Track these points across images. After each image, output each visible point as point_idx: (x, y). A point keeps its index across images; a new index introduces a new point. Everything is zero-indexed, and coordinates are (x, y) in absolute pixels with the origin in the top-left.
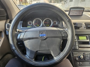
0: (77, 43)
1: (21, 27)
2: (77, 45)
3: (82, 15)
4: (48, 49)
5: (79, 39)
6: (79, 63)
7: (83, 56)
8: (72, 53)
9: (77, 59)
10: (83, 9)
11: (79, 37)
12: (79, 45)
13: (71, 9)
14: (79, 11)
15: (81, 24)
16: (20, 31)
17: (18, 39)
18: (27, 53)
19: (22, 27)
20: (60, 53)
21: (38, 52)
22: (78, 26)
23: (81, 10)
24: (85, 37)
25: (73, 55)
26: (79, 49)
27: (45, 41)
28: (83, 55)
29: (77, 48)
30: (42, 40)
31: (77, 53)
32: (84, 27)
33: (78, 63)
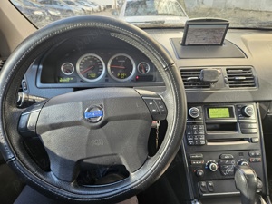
0: (202, 127)
1: (39, 84)
2: (202, 133)
3: (221, 45)
4: (110, 153)
5: (209, 116)
6: (207, 184)
7: (219, 165)
8: (189, 157)
9: (201, 172)
10: (225, 27)
11: (210, 110)
12: (209, 133)
13: (190, 27)
14: (213, 31)
15: (214, 74)
16: (31, 98)
17: (22, 129)
18: (51, 167)
19: (43, 82)
20: (147, 159)
21: (85, 161)
22: (206, 79)
23: (219, 29)
24: (227, 109)
25: (190, 163)
26: (209, 144)
27: (101, 129)
28: (219, 162)
29: (203, 142)
30: (93, 128)
31: (202, 156)
32: (225, 81)
33: (204, 184)
